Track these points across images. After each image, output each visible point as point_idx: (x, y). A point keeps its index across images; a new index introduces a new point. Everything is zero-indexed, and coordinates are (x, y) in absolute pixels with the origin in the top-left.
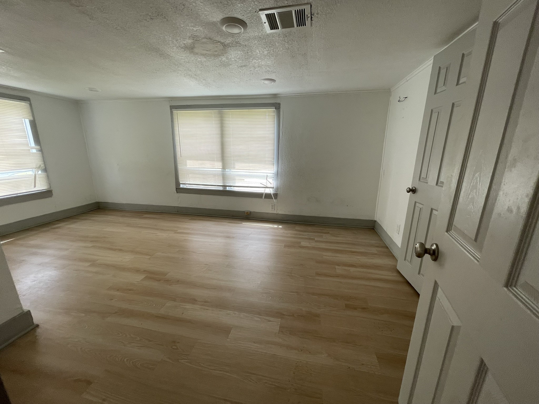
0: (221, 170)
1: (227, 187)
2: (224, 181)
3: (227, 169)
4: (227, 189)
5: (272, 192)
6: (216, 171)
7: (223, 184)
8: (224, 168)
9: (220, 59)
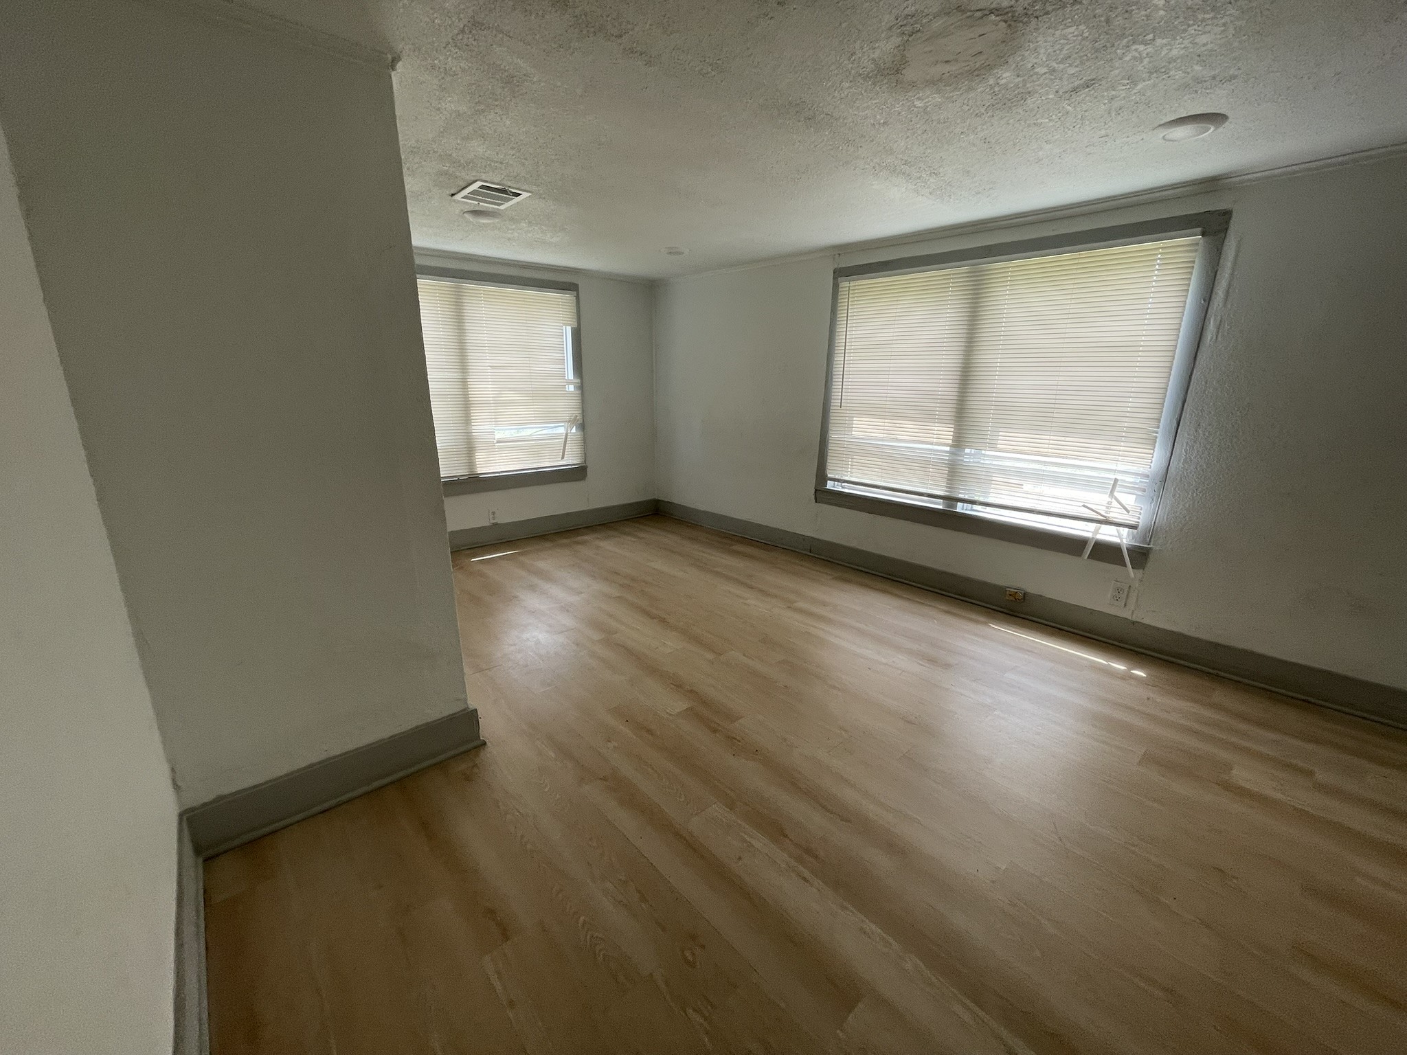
0: (948, 449)
1: (960, 504)
2: (951, 484)
3: (969, 447)
4: (959, 510)
5: (1125, 541)
6: (931, 450)
7: (946, 491)
8: (959, 443)
9: (991, 82)
